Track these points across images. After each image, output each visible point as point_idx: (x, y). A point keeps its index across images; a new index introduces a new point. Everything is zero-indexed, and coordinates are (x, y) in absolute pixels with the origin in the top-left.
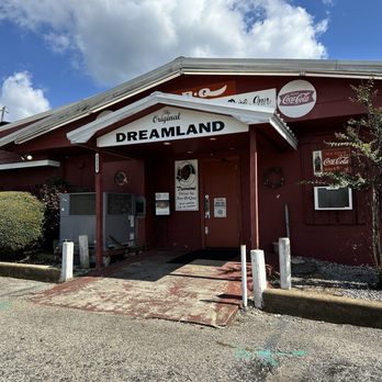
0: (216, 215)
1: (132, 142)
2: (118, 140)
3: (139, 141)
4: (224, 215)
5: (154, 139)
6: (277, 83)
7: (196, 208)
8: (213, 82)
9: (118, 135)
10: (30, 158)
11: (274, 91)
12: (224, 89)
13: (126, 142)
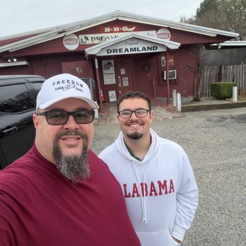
0: (124, 85)
1: (115, 54)
2: (108, 53)
3: (119, 53)
4: (127, 85)
5: (127, 53)
6: (156, 28)
7: (114, 82)
8: (129, 24)
9: (108, 51)
10: (15, 60)
11: (155, 31)
12: (134, 28)
13: (112, 54)
